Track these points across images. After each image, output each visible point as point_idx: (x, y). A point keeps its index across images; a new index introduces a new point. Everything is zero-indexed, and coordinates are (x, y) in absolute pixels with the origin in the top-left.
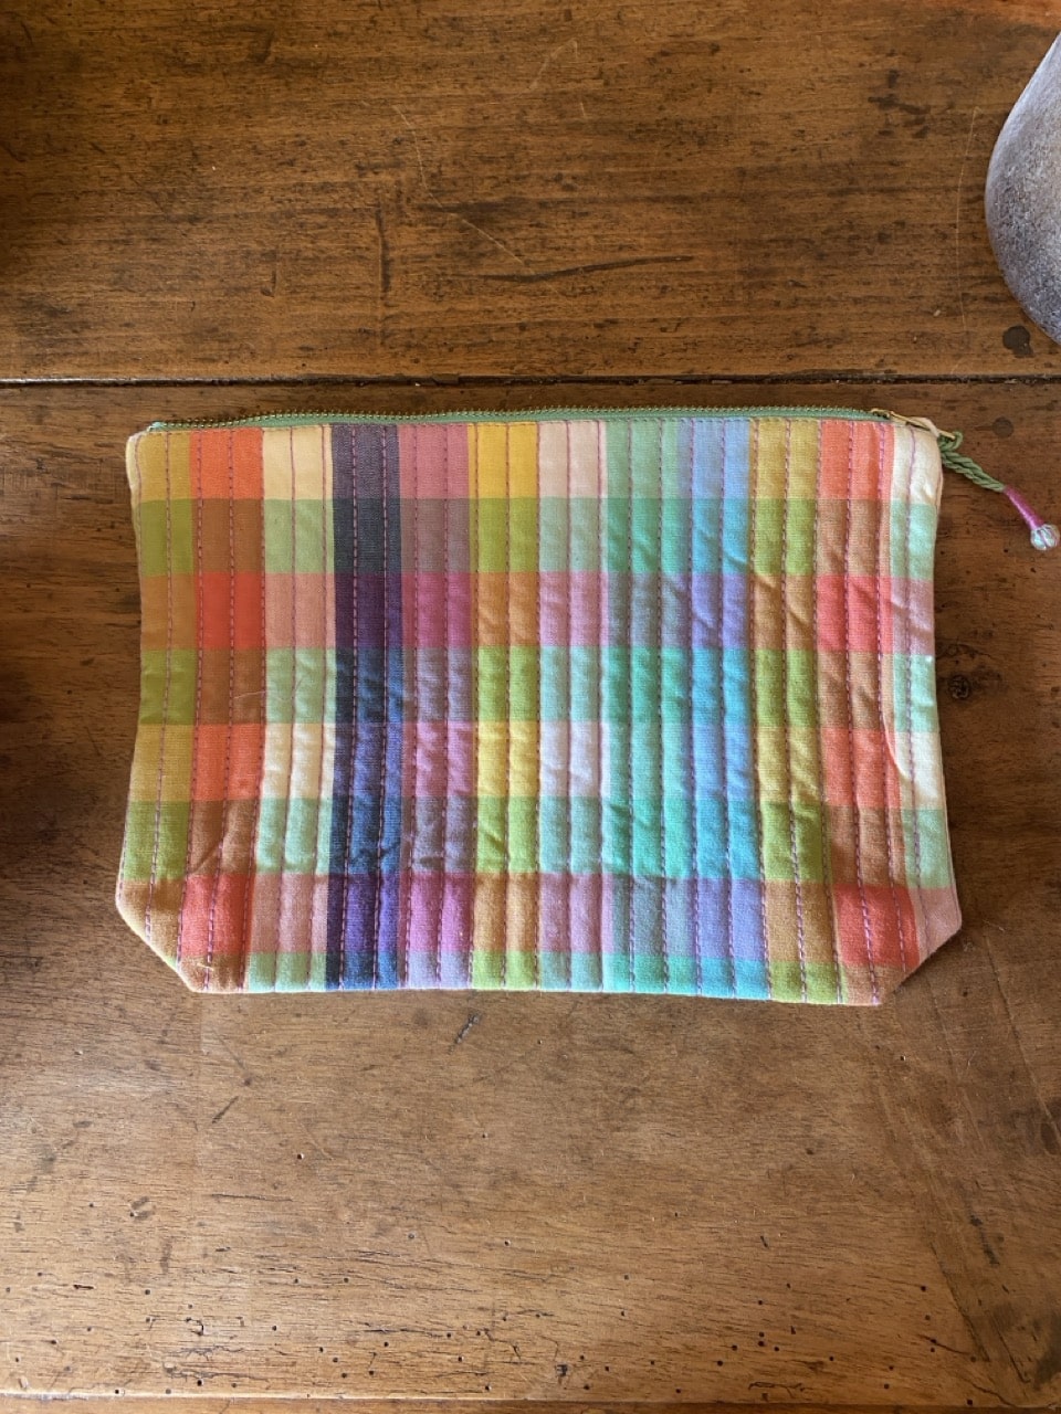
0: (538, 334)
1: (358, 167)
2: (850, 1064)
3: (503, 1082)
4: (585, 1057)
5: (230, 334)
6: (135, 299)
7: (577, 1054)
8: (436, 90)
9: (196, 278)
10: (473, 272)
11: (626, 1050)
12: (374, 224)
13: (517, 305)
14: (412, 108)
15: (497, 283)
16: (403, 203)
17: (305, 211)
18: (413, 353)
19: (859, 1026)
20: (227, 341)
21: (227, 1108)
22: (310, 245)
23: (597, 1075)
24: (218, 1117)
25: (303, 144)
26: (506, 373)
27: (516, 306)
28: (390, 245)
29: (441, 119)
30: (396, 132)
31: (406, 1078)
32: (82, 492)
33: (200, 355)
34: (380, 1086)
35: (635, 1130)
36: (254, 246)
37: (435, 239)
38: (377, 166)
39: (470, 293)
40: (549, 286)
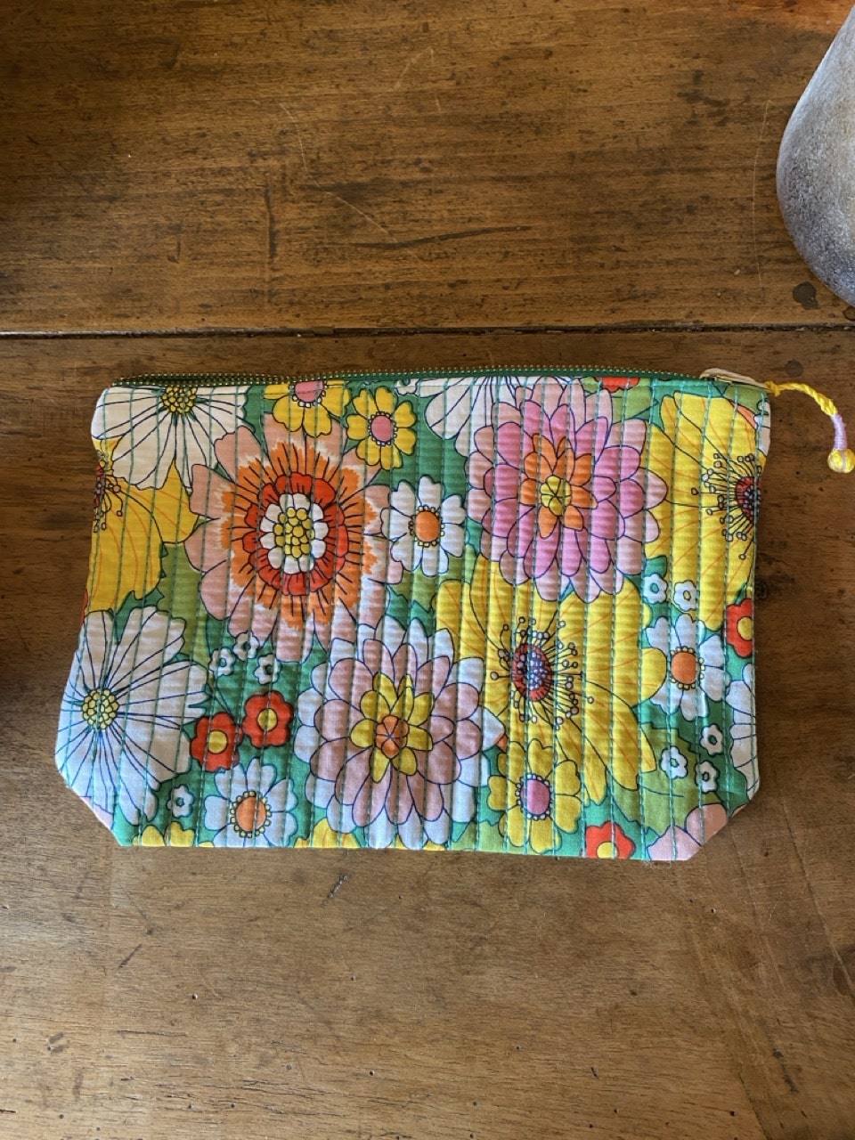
0: (400, 292)
1: (250, 154)
2: (668, 916)
3: (369, 932)
4: (439, 910)
5: (141, 294)
6: (62, 265)
7: (432, 908)
8: (315, 90)
9: (114, 247)
10: (345, 241)
11: (475, 904)
12: (263, 201)
13: (382, 268)
14: (295, 105)
15: (366, 250)
16: (287, 183)
17: (204, 192)
18: (297, 309)
19: (675, 882)
20: (139, 300)
21: (132, 955)
22: (209, 220)
23: (449, 925)
24: (125, 962)
25: (204, 135)
26: (374, 325)
27: (382, 270)
28: (276, 219)
29: (319, 113)
30: (282, 125)
31: (286, 928)
32: (16, 428)
33: (116, 312)
34: (263, 935)
35: (482, 973)
36: (162, 221)
37: (315, 213)
38: (266, 154)
39: (343, 258)
40: (409, 252)
